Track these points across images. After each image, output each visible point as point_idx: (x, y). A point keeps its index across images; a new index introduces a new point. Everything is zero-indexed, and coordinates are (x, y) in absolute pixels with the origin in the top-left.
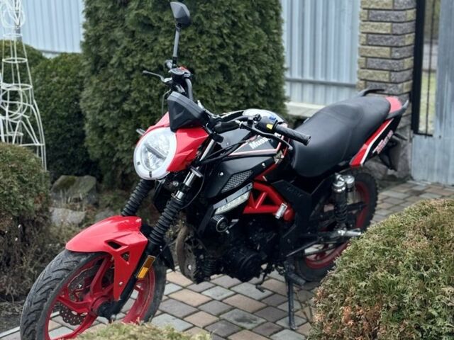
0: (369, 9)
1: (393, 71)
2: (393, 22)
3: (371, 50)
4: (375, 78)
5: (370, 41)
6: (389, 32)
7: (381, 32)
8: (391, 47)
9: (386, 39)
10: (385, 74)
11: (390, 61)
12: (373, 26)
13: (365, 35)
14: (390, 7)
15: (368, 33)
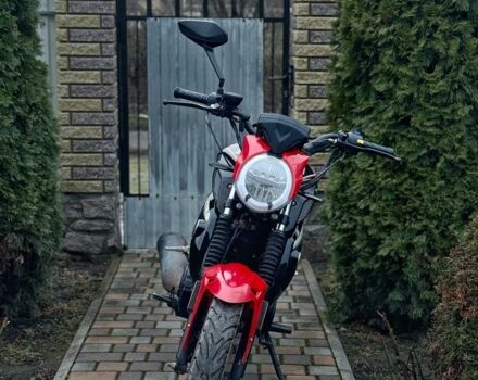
0: (69, 56)
1: (107, 125)
2: (102, 70)
3: (77, 103)
4: (84, 136)
5: (74, 92)
6: (99, 81)
7: (87, 81)
8: (102, 98)
9: (96, 90)
10: (97, 130)
11: (103, 115)
12: (76, 75)
13: (66, 86)
14: (98, 54)
15: (70, 84)
